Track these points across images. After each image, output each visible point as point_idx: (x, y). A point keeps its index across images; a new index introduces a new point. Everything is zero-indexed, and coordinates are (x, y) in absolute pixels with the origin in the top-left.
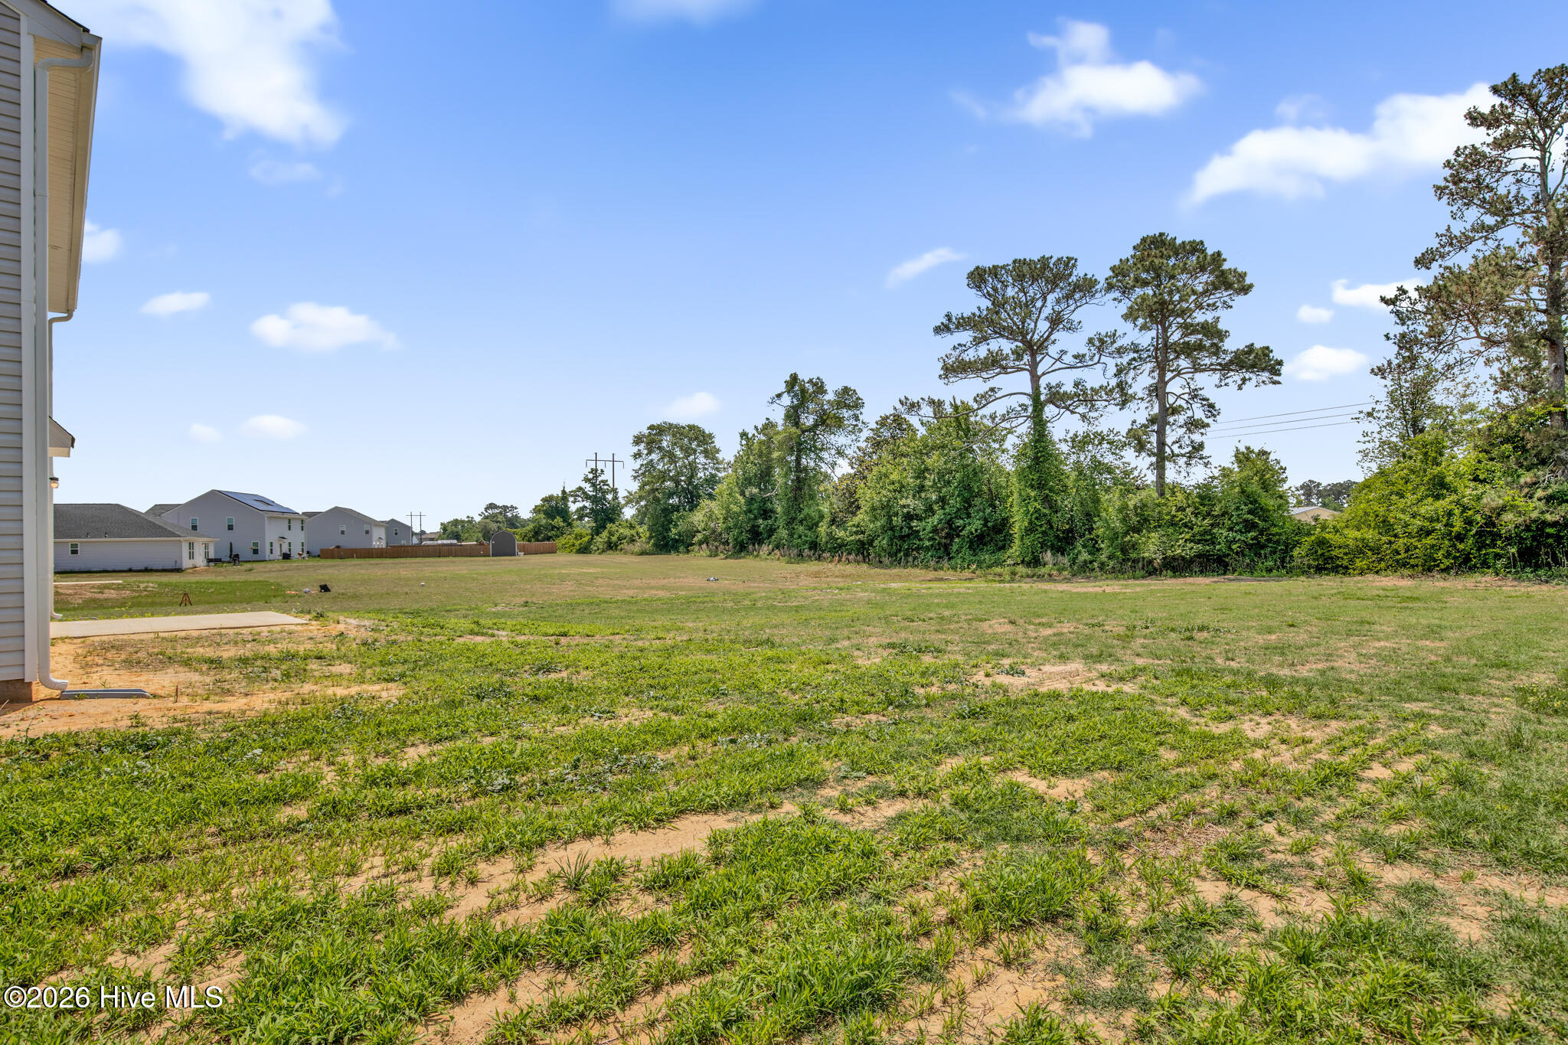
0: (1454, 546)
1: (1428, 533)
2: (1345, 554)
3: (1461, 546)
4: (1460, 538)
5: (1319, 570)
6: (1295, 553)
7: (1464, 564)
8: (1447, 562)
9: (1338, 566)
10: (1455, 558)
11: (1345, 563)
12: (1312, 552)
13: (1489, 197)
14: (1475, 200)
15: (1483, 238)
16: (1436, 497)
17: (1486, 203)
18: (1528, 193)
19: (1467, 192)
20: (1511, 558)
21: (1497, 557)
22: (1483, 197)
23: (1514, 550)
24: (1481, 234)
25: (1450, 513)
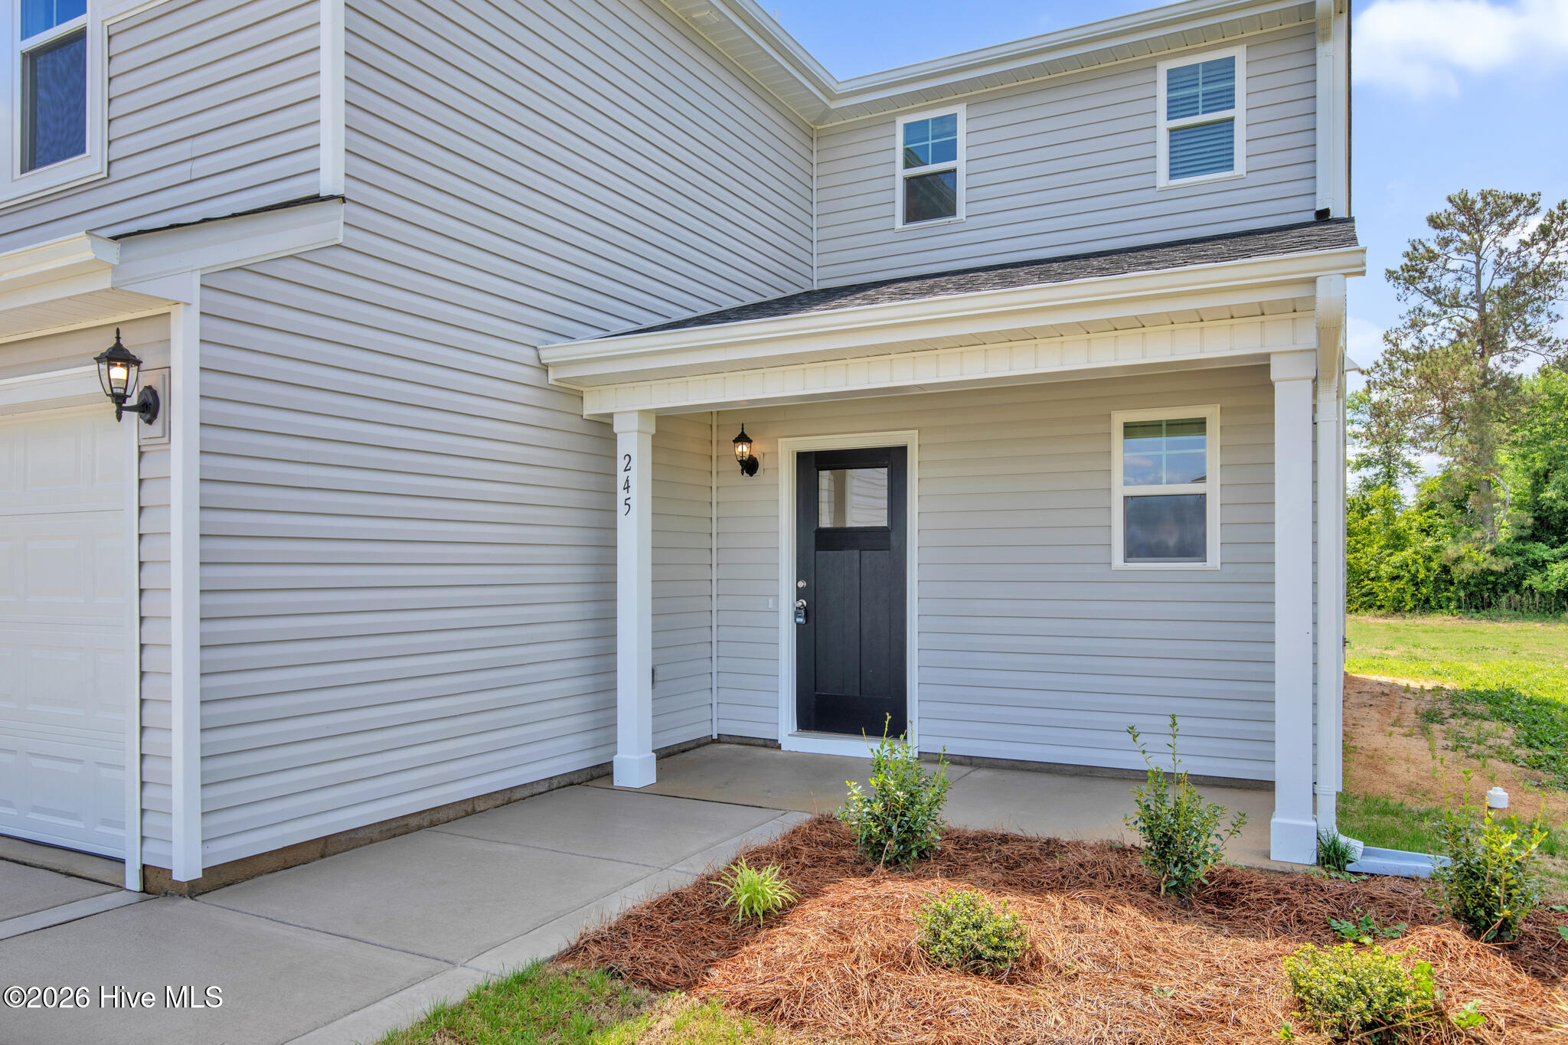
0: (1417, 590)
1: (1400, 577)
3: (1424, 591)
4: (1422, 583)
8: (1411, 605)
10: (1419, 600)
13: (1431, 286)
14: (1418, 286)
15: (1433, 324)
16: (1395, 547)
17: (1428, 293)
18: (1465, 290)
19: (1415, 278)
20: (1459, 600)
21: (1449, 599)
22: (1423, 285)
23: (1462, 594)
24: (1430, 321)
25: (1415, 562)
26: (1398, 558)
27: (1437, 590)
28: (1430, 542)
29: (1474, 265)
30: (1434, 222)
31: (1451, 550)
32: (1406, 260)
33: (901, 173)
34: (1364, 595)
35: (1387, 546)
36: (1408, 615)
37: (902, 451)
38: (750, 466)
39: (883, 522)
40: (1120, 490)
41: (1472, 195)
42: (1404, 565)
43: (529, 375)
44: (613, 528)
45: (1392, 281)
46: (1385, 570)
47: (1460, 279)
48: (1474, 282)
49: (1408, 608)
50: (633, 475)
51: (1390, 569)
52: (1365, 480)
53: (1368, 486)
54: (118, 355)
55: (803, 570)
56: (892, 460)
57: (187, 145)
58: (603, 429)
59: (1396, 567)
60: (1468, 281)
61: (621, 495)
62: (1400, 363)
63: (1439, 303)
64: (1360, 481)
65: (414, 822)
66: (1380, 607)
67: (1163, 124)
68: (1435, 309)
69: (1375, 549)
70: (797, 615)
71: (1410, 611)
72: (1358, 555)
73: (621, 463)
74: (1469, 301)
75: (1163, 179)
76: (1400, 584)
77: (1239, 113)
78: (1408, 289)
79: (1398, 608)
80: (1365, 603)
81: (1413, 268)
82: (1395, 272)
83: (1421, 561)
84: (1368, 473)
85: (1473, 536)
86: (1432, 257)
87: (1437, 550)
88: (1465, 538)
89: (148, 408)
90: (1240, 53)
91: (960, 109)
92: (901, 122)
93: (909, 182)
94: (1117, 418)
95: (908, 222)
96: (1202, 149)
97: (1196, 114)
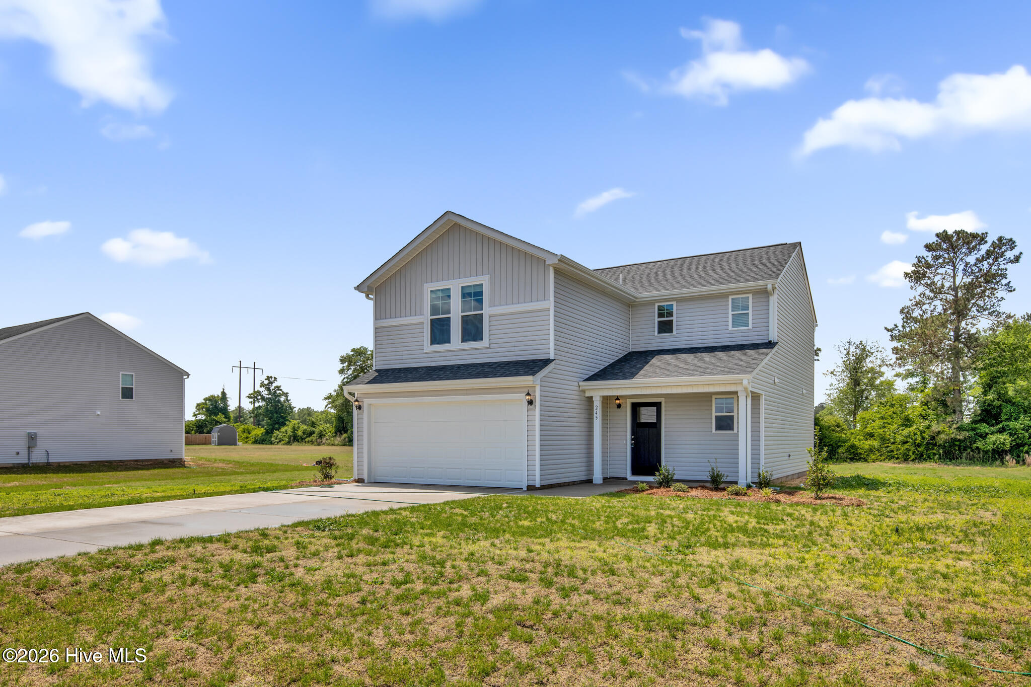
0: (916, 449)
1: (907, 442)
2: (865, 452)
3: (920, 449)
4: (919, 445)
5: (852, 460)
6: (839, 451)
7: (920, 458)
8: (913, 457)
9: (861, 458)
10: (917, 454)
11: (865, 456)
12: (848, 450)
13: (929, 282)
14: (922, 282)
15: (929, 303)
16: (906, 426)
17: (927, 285)
18: (947, 285)
19: (920, 278)
20: (940, 455)
21: (935, 454)
22: (925, 281)
23: (941, 451)
24: (928, 302)
25: (915, 434)
26: (906, 432)
27: (927, 449)
28: (926, 423)
29: (952, 271)
30: (929, 247)
31: (935, 427)
32: (914, 268)
33: (657, 319)
34: (888, 452)
35: (902, 425)
36: (911, 463)
37: (660, 403)
38: (619, 406)
39: (655, 421)
40: (714, 414)
41: (950, 232)
42: (909, 436)
43: (576, 388)
44: (593, 423)
45: (908, 279)
46: (899, 438)
47: (944, 278)
48: (952, 280)
49: (912, 458)
50: (598, 410)
51: (903, 438)
52: (911, 385)
53: (912, 388)
54: (528, 394)
55: (633, 433)
56: (658, 405)
57: (513, 343)
58: (590, 400)
59: (906, 437)
60: (948, 280)
61: (595, 415)
62: (912, 324)
63: (932, 291)
64: (907, 386)
65: (576, 483)
66: (897, 458)
67: (730, 313)
68: (932, 295)
69: (895, 426)
70: (632, 445)
71: (913, 460)
72: (886, 430)
73: (595, 408)
74: (950, 290)
75: (730, 328)
76: (906, 446)
77: (750, 311)
78: (917, 283)
79: (906, 460)
80: (889, 456)
81: (918, 272)
82: (909, 274)
83: (919, 433)
84: (913, 380)
85: (947, 420)
86: (929, 266)
87: (928, 427)
88: (942, 421)
89: (531, 403)
90: (750, 296)
91: (674, 303)
92: (657, 305)
93: (659, 322)
94: (714, 397)
95: (659, 333)
96: (741, 320)
97: (739, 310)
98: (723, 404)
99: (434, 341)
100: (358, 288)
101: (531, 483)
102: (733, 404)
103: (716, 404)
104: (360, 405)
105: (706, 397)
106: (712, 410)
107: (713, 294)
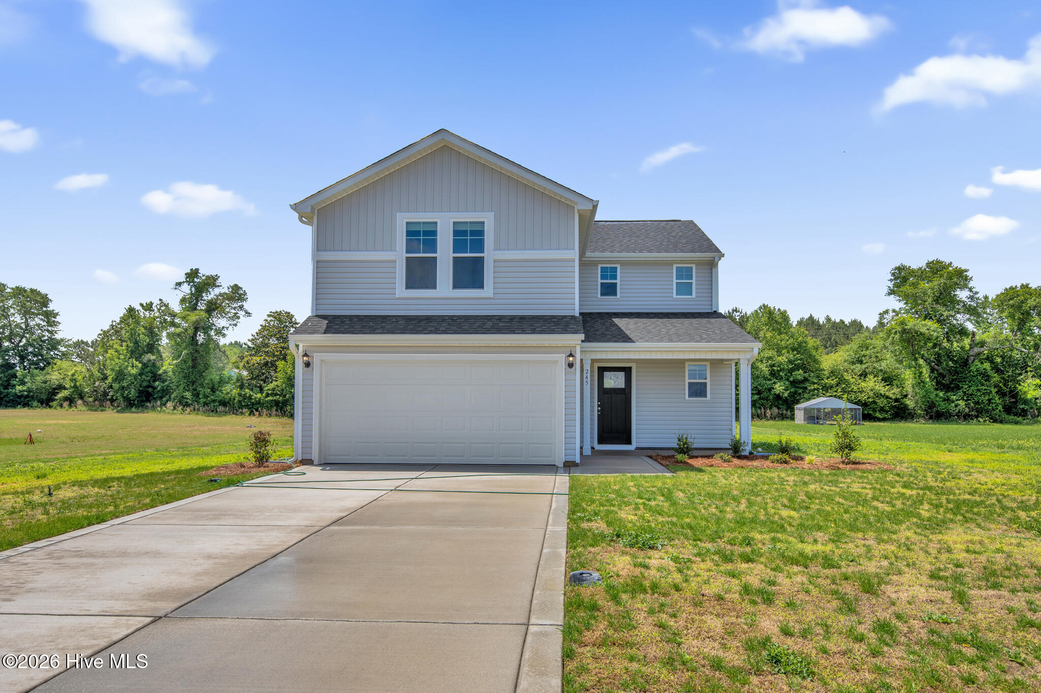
33: (600, 281)
37: (630, 368)
39: (624, 387)
40: (687, 381)
50: (588, 375)
54: (571, 355)
55: (599, 399)
56: (627, 371)
61: (585, 380)
67: (675, 281)
70: (598, 412)
73: (585, 372)
75: (675, 296)
77: (694, 281)
89: (571, 365)
90: (694, 266)
91: (618, 266)
92: (600, 266)
93: (602, 284)
94: (687, 364)
95: (602, 295)
96: (684, 289)
97: (683, 279)
98: (695, 370)
99: (411, 284)
100: (295, 207)
101: (570, 459)
102: (706, 371)
103: (689, 371)
104: (309, 362)
105: (679, 364)
106: (684, 376)
107: (656, 261)
